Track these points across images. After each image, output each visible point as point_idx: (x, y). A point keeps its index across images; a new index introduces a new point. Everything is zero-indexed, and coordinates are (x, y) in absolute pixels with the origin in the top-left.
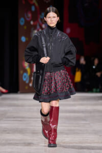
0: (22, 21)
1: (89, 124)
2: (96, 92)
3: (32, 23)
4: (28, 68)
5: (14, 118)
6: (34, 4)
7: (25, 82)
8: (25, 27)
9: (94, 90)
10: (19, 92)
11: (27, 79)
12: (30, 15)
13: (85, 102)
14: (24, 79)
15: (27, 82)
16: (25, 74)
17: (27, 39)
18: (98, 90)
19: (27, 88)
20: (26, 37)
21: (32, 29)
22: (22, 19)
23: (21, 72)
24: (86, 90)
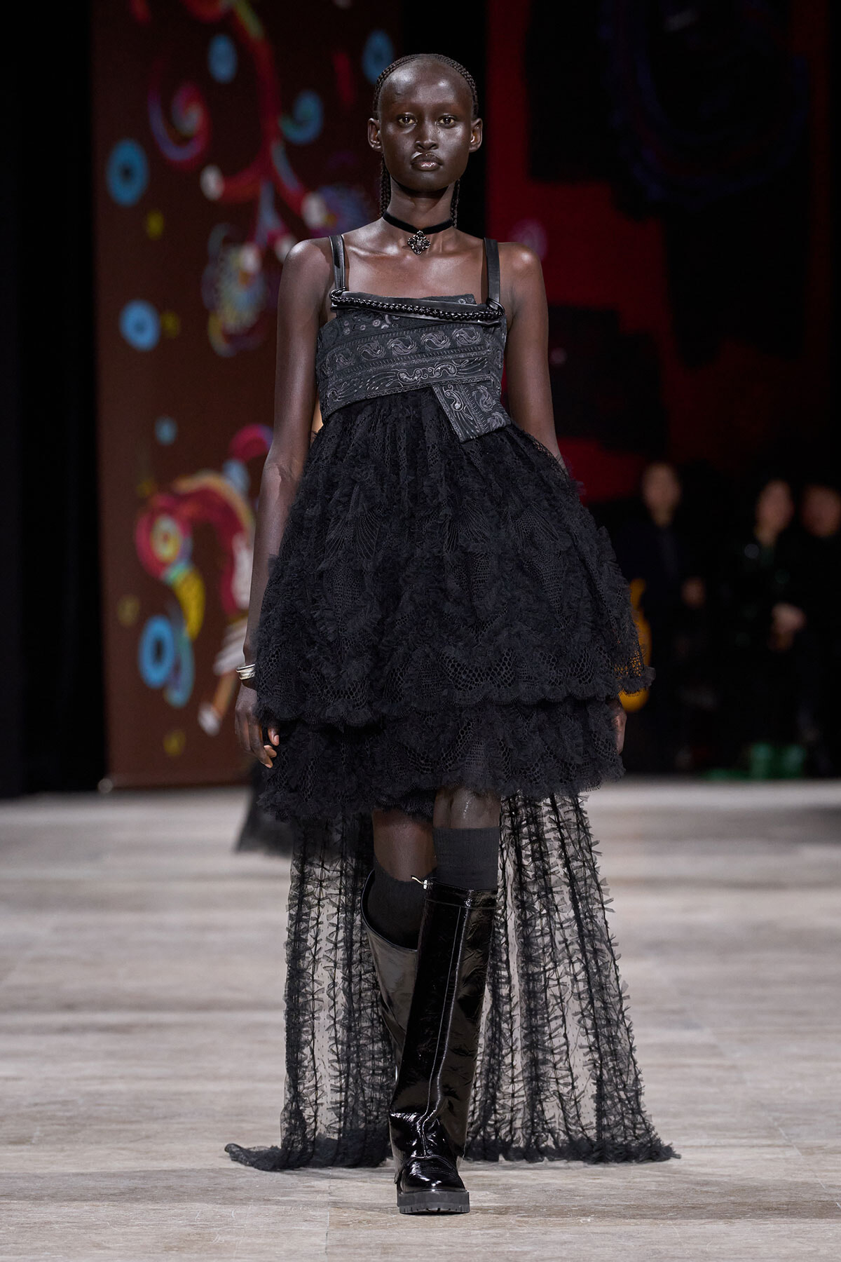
0: (127, 173)
1: (712, 1050)
2: (776, 774)
3: (212, 182)
4: (181, 576)
5: (70, 1007)
6: (228, 25)
7: (157, 695)
8: (155, 225)
9: (761, 754)
10: (107, 784)
11: (177, 668)
12: (192, 119)
13: (680, 863)
14: (154, 674)
15: (178, 697)
16: (158, 628)
17: (172, 323)
18: (794, 756)
19: (174, 744)
20: (160, 306)
21: (218, 234)
22: (127, 154)
23: (127, 610)
24: (684, 757)
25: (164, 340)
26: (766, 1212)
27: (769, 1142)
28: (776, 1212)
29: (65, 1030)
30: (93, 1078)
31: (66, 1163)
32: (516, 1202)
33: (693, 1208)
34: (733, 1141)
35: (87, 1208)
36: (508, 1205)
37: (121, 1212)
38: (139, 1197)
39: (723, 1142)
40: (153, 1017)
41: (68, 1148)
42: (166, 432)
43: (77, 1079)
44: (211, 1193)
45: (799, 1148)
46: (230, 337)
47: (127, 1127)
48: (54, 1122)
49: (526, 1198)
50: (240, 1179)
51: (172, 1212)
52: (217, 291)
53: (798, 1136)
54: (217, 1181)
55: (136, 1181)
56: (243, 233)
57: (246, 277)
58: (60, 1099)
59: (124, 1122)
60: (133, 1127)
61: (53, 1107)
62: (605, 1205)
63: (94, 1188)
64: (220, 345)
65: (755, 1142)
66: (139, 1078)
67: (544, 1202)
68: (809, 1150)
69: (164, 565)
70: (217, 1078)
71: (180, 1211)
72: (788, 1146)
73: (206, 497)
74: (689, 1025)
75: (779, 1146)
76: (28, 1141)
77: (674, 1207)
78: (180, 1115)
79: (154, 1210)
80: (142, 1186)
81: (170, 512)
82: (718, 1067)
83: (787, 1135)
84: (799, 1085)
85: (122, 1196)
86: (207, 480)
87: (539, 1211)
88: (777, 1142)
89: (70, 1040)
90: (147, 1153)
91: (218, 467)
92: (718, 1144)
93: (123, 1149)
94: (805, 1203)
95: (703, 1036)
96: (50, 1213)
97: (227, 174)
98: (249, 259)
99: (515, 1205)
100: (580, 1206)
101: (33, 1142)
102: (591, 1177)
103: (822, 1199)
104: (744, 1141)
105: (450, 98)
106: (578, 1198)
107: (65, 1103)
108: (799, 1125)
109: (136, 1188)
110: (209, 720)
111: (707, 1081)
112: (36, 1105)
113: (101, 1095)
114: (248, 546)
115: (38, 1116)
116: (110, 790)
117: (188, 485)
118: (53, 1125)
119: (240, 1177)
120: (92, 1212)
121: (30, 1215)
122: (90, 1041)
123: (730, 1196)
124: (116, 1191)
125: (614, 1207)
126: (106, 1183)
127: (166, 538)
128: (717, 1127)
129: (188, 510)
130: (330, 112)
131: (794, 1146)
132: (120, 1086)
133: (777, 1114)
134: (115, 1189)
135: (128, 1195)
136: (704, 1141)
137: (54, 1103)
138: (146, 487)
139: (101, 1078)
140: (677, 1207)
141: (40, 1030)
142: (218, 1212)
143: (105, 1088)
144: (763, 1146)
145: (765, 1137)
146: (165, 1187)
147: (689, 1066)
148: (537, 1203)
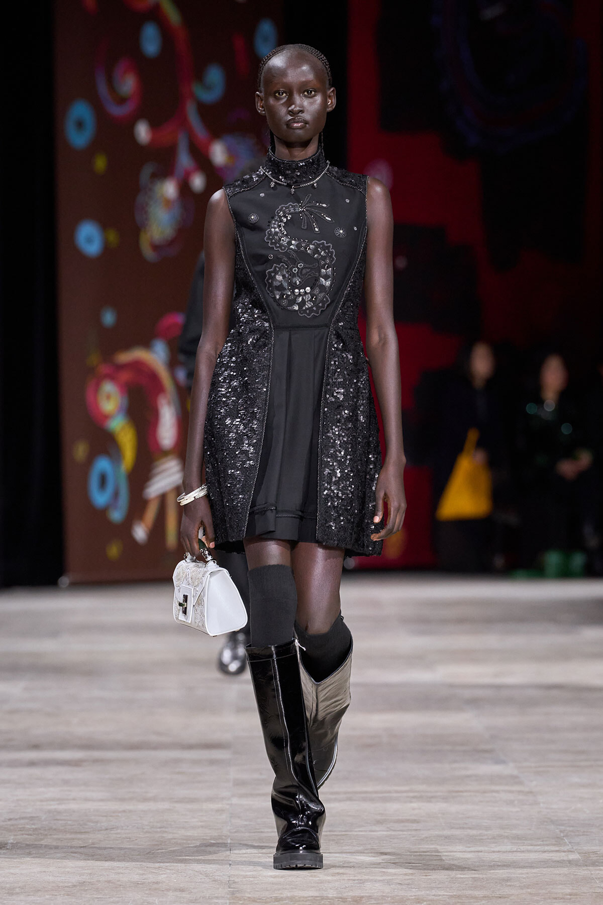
0: (80, 125)
1: (515, 780)
3: (143, 132)
4: (119, 425)
5: (36, 747)
6: (155, 15)
7: (102, 514)
8: (100, 163)
9: (553, 559)
10: (65, 580)
11: (116, 495)
12: (128, 84)
13: (491, 640)
14: (100, 499)
15: (117, 515)
16: (103, 464)
17: (113, 237)
18: (578, 560)
19: (114, 551)
20: (104, 225)
21: (147, 171)
22: (80, 111)
23: (80, 451)
24: (499, 561)
25: (107, 249)
26: (554, 901)
27: (557, 849)
28: (562, 900)
29: (32, 764)
30: (53, 800)
31: (33, 863)
32: (368, 893)
33: (500, 897)
34: (530, 848)
35: (47, 897)
36: (362, 895)
37: (73, 900)
38: (86, 888)
39: (522, 848)
40: (97, 754)
41: (34, 852)
42: (109, 318)
43: (41, 801)
44: (141, 886)
45: (579, 853)
46: (156, 247)
47: (79, 836)
48: (23, 832)
49: (375, 890)
50: (162, 876)
51: (112, 900)
52: (146, 212)
53: (578, 844)
54: (145, 877)
55: (84, 877)
56: (166, 170)
57: (168, 203)
58: (28, 815)
59: (76, 833)
60: (83, 836)
61: (22, 821)
62: (434, 895)
63: (53, 882)
64: (148, 253)
65: (546, 848)
66: (87, 800)
67: (388, 893)
68: (586, 855)
69: (106, 417)
70: (145, 800)
71: (117, 899)
72: (571, 851)
73: (138, 367)
74: (498, 761)
75: (564, 852)
76: (4, 847)
77: (485, 897)
78: (117, 828)
79: (98, 898)
80: (89, 881)
81: (111, 377)
82: (520, 792)
83: (570, 843)
84: (579, 806)
85: (74, 888)
86: (138, 354)
87: (385, 899)
88: (562, 848)
89: (36, 771)
90: (93, 856)
91: (147, 344)
92: (519, 850)
93: (75, 853)
94: (583, 894)
95: (508, 770)
96: (21, 901)
97: (154, 126)
98: (170, 189)
99: (367, 895)
100: (416, 896)
101: (8, 847)
102: (424, 874)
103: (596, 891)
104: (538, 847)
105: (311, 77)
106: (414, 890)
107: (32, 818)
108: (578, 835)
109: (84, 882)
110: (140, 533)
111: (510, 803)
112: (10, 820)
113: (59, 812)
114: (169, 403)
115: (12, 828)
116: (67, 585)
117: (125, 357)
118: (23, 835)
119: (162, 874)
120: (52, 900)
121: (5, 902)
122: (50, 772)
123: (528, 888)
124: (70, 885)
125: (441, 897)
126: (62, 878)
127: (108, 397)
128: (518, 837)
129: (125, 376)
130: (231, 81)
131: (576, 851)
132: (73, 806)
133: (563, 828)
134: (69, 882)
135: (78, 887)
136: (509, 848)
137: (23, 818)
138: (94, 359)
139: (58, 800)
140: (488, 897)
141: (13, 764)
142: (145, 900)
143: (62, 807)
144: (552, 851)
145: (554, 845)
146: (106, 881)
147: (497, 792)
148: (383, 893)
